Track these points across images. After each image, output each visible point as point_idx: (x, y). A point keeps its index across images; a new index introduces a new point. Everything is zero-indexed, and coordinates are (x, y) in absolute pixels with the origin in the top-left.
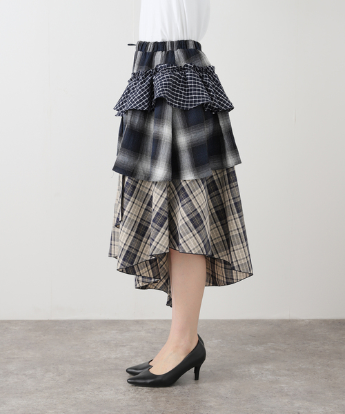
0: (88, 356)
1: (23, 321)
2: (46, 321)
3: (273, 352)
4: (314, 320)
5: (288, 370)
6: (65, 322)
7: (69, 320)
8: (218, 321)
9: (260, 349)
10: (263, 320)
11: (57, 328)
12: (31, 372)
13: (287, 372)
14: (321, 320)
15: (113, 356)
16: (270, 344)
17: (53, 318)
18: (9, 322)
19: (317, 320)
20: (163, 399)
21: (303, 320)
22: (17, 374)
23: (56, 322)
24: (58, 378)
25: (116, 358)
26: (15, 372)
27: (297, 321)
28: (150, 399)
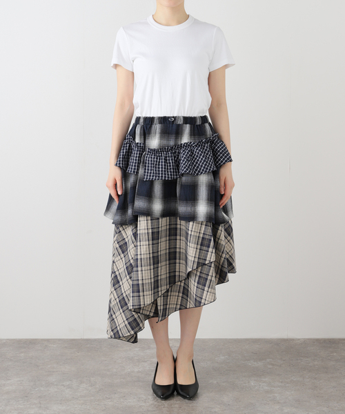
0: (115, 370)
1: (60, 340)
2: (79, 340)
3: (271, 366)
4: (308, 339)
5: (282, 382)
6: (95, 340)
7: (99, 339)
8: (226, 339)
9: (260, 364)
10: (265, 339)
11: (88, 346)
12: (68, 383)
13: (280, 384)
14: (314, 339)
15: (136, 370)
16: (268, 360)
17: (85, 338)
18: (48, 340)
19: (311, 339)
20: (176, 405)
21: (299, 339)
22: (56, 385)
23: (88, 341)
24: (90, 388)
25: (139, 372)
26: (55, 383)
27: (293, 340)
28: (166, 406)
